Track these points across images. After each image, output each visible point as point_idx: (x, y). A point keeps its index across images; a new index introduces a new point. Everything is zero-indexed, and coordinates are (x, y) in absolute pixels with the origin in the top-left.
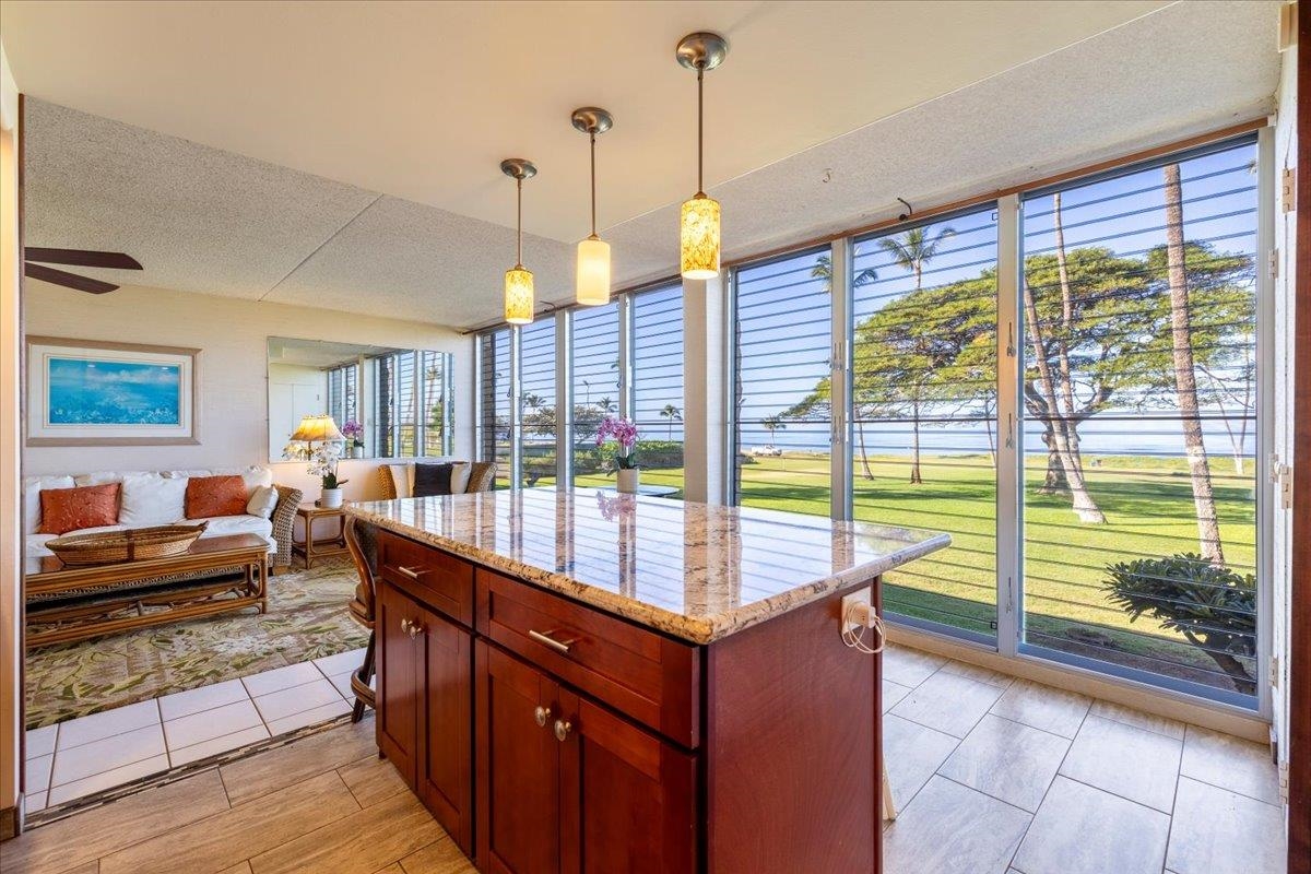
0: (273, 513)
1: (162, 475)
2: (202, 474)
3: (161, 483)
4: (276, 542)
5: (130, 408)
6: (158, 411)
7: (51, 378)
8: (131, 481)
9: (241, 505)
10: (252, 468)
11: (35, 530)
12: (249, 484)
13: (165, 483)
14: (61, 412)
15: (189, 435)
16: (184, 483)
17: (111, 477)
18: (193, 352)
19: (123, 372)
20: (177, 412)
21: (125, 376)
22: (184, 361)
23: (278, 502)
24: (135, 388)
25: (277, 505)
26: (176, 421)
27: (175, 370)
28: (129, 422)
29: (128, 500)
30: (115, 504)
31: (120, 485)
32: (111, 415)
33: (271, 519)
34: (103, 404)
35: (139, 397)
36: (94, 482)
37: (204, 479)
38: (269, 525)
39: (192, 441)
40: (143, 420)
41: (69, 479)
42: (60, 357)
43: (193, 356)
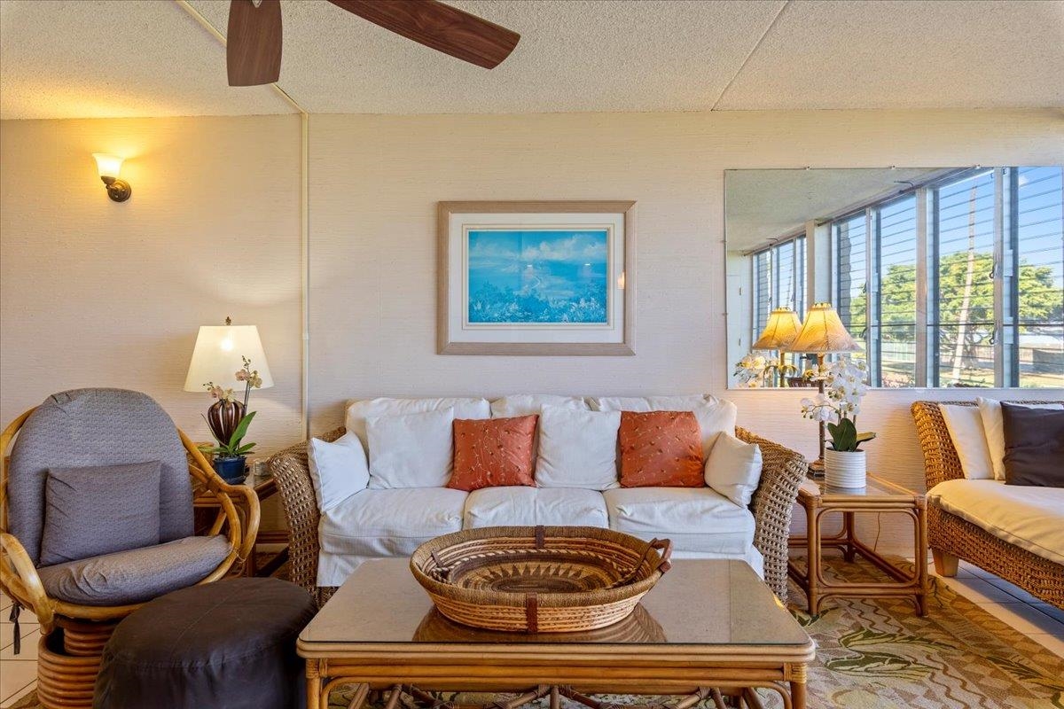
0: (754, 495)
1: (587, 402)
2: (640, 406)
3: (587, 418)
4: (762, 558)
5: (551, 298)
6: (583, 303)
7: (470, 259)
8: (552, 413)
9: (696, 466)
10: (707, 398)
11: (445, 480)
12: (706, 429)
13: (591, 420)
14: (479, 306)
15: (619, 339)
16: (614, 422)
17: (528, 403)
18: (624, 207)
19: (543, 246)
20: (604, 303)
21: (547, 252)
22: (613, 221)
23: (764, 472)
24: (557, 268)
25: (761, 481)
26: (604, 319)
27: (603, 236)
28: (550, 321)
29: (547, 443)
30: (531, 449)
31: (537, 418)
32: (532, 310)
33: (752, 507)
34: (522, 293)
35: (560, 281)
36: (509, 411)
37: (641, 416)
38: (748, 523)
39: (623, 349)
40: (565, 316)
41: (484, 405)
42: (477, 229)
43: (625, 214)
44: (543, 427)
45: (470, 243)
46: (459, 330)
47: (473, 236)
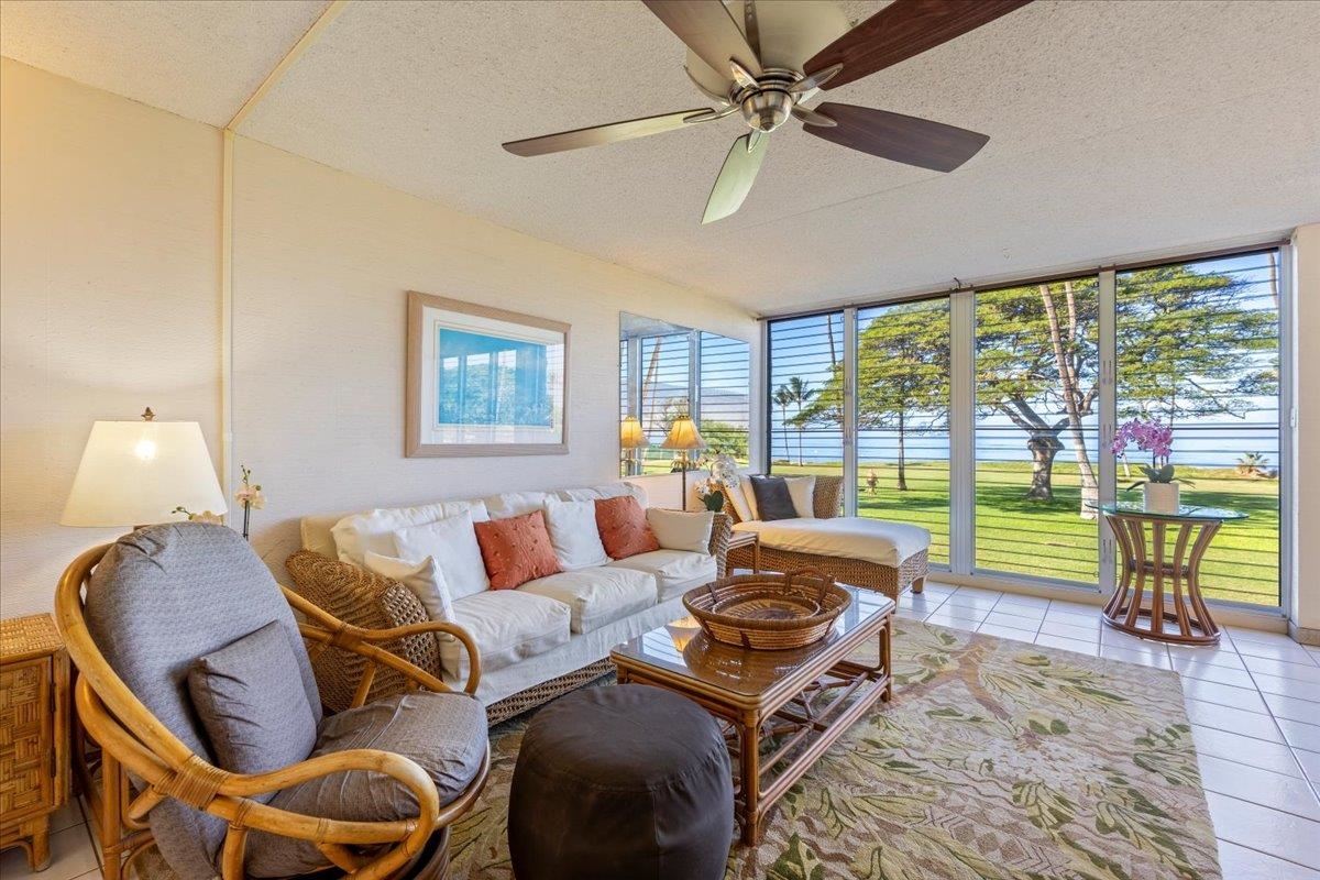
1: (559, 495)
2: (605, 495)
3: (565, 508)
6: (534, 408)
11: (486, 583)
15: (560, 441)
17: (522, 501)
18: (564, 327)
31: (544, 513)
37: (610, 502)
39: (563, 449)
40: (521, 420)
41: (482, 507)
42: (449, 326)
43: (565, 334)
44: (551, 520)
45: (441, 340)
46: (432, 432)
47: (445, 335)
